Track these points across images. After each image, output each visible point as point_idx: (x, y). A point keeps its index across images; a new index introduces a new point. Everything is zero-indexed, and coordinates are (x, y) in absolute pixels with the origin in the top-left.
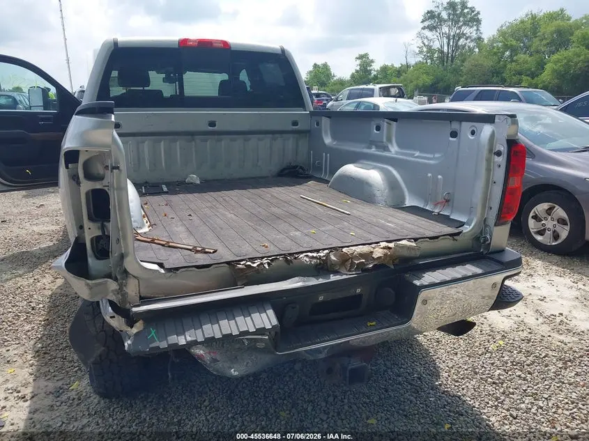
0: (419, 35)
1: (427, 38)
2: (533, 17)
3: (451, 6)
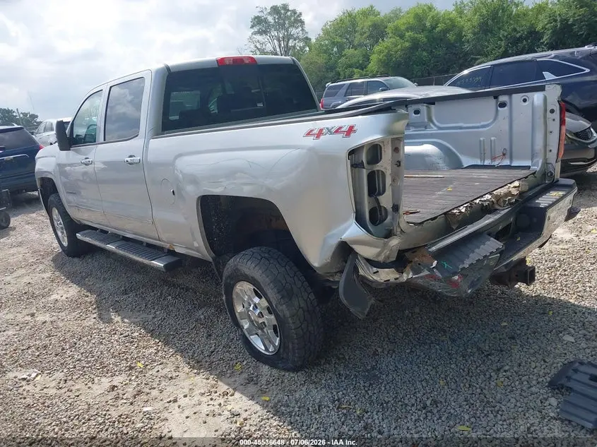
0: (251, 41)
1: (259, 42)
2: (350, 15)
3: (275, 10)
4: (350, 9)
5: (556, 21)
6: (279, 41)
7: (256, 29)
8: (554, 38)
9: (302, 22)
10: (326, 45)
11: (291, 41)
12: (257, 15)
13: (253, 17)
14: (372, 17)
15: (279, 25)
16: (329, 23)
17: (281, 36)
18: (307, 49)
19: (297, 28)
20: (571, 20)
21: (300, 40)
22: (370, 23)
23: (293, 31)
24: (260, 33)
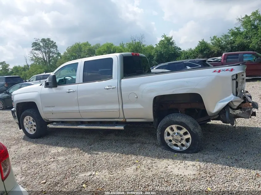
0: (31, 53)
1: (35, 53)
2: (78, 44)
3: (43, 40)
4: (78, 42)
5: (158, 52)
6: (46, 54)
7: (34, 48)
8: (158, 58)
9: (56, 47)
10: (69, 56)
11: (51, 54)
12: (35, 42)
13: (33, 42)
14: (88, 46)
15: (46, 47)
16: (70, 47)
17: (46, 51)
18: (59, 57)
19: (54, 48)
20: (163, 52)
21: (55, 54)
22: (87, 49)
23: (52, 50)
24: (36, 49)
